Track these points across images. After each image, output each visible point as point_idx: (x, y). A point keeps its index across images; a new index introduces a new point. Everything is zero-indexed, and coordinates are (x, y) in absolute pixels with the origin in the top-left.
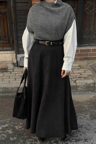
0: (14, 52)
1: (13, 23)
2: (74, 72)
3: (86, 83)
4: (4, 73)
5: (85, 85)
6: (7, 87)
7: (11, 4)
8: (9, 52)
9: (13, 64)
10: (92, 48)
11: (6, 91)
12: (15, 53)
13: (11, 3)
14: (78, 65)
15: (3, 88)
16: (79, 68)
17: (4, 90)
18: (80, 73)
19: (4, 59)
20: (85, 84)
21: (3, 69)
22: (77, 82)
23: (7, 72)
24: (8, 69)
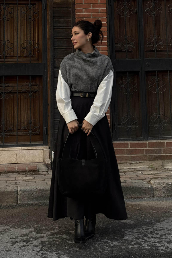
0: (47, 147)
1: (49, 105)
2: (144, 173)
3: (167, 184)
4: (34, 176)
5: (165, 187)
6: (44, 189)
7: (48, 79)
8: (40, 147)
9: (46, 165)
10: (165, 141)
11: (43, 196)
12: (49, 148)
13: (48, 77)
14: (148, 166)
15: (40, 190)
16: (151, 169)
17: (40, 194)
18: (153, 174)
19: (31, 159)
20: (165, 185)
21: (32, 171)
22: (152, 182)
23: (39, 174)
24: (39, 171)
